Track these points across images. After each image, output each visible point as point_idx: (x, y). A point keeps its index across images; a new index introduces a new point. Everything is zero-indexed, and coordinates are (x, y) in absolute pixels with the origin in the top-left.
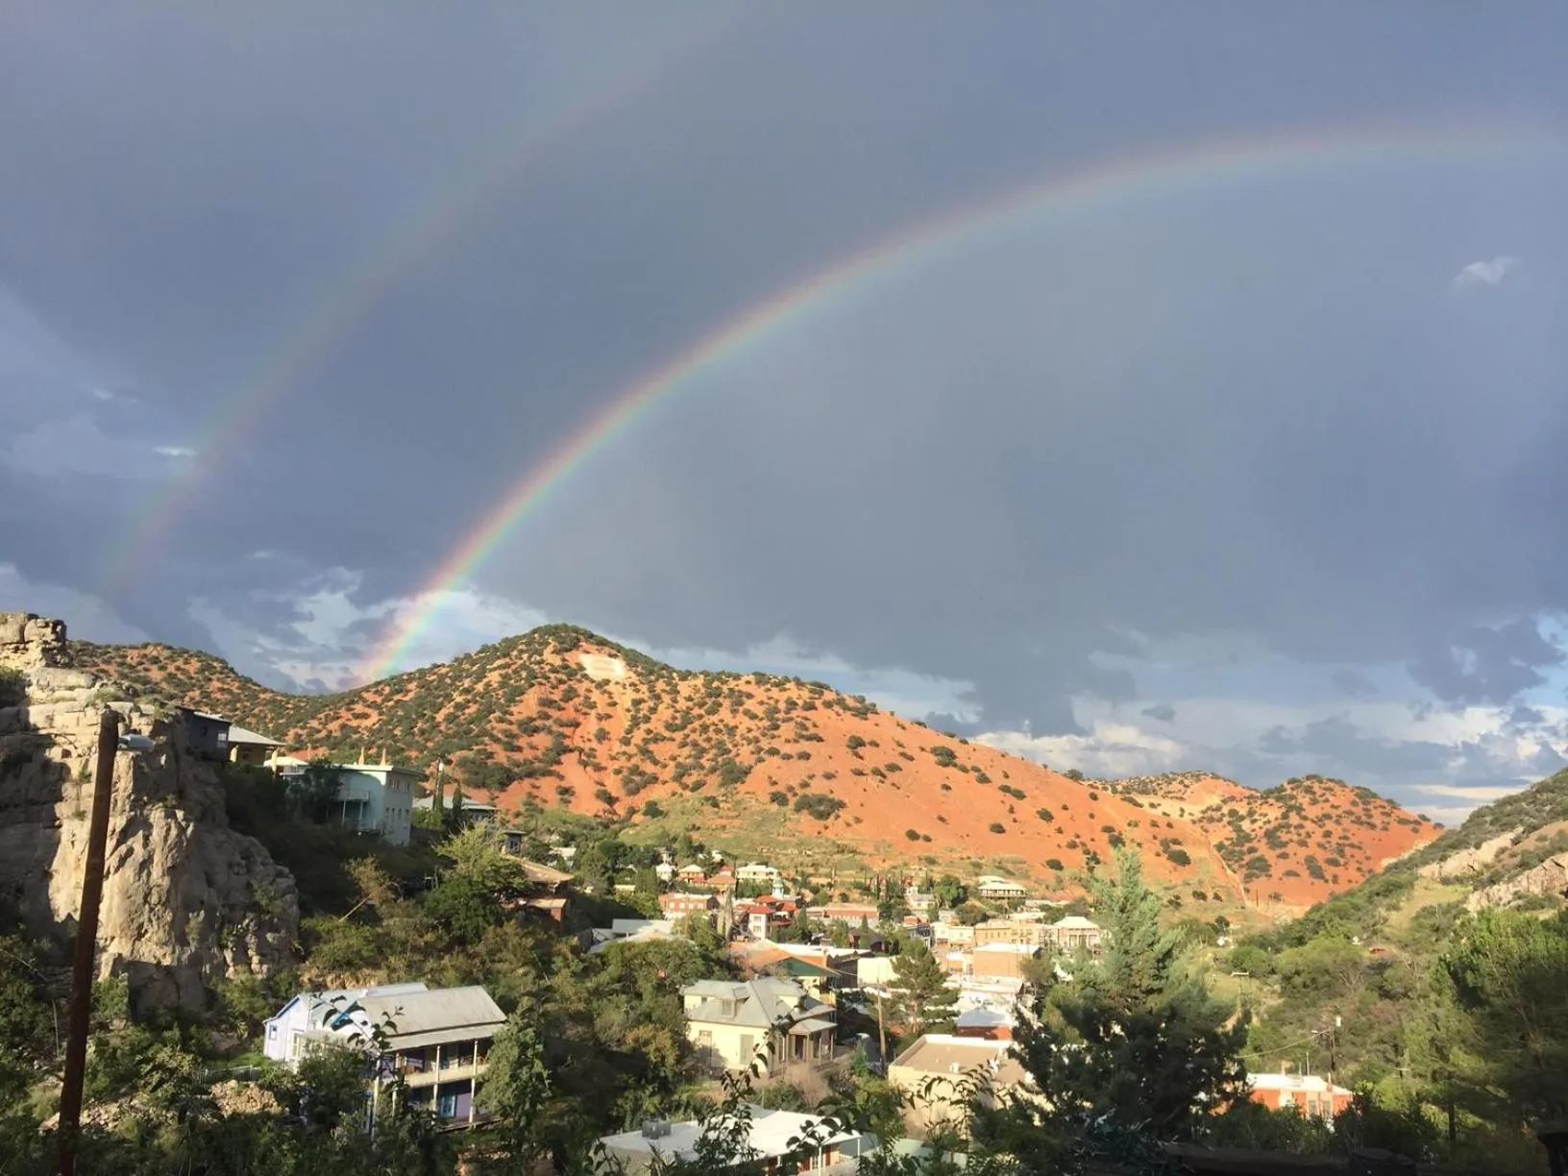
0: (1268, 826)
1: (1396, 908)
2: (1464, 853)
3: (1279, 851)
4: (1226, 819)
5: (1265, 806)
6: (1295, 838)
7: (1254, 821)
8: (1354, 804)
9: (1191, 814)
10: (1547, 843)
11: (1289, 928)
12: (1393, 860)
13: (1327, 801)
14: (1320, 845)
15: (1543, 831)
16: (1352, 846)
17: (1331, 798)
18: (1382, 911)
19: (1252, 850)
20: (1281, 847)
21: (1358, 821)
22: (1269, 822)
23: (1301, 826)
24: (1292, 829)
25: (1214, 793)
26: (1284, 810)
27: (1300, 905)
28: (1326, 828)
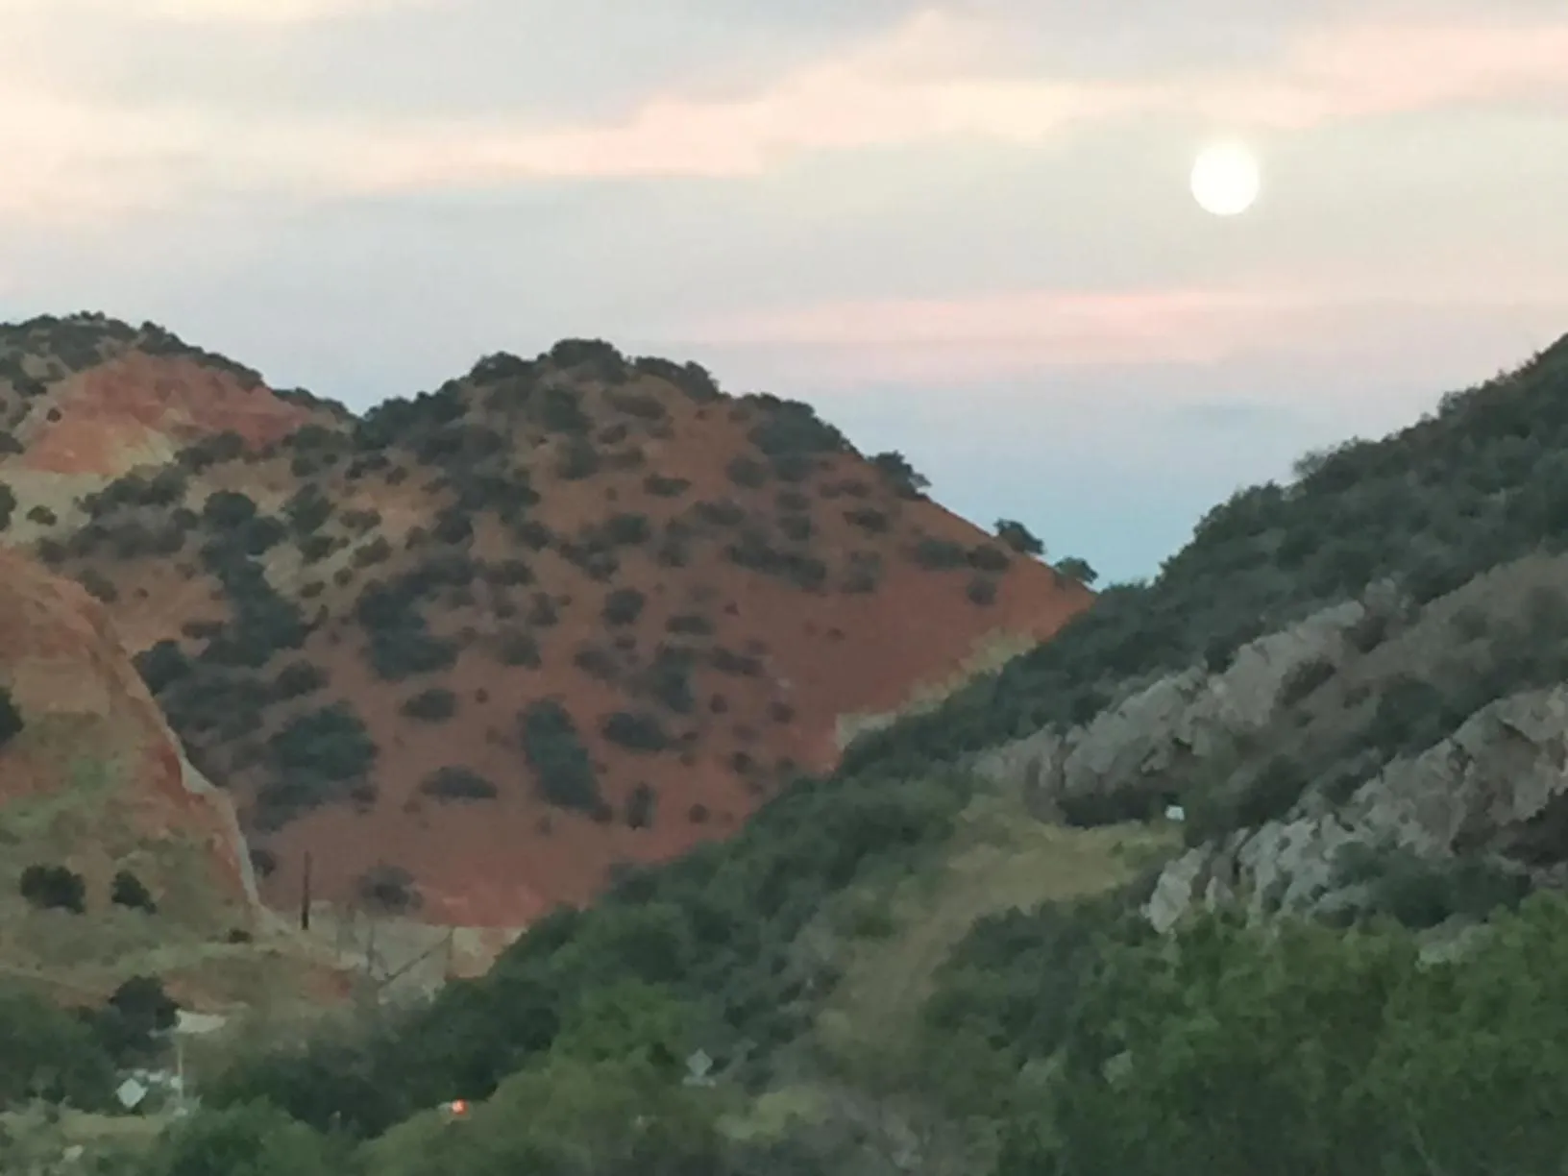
0: (373, 572)
1: (874, 927)
2: (1164, 686)
3: (414, 686)
4: (196, 539)
5: (373, 480)
6: (487, 623)
7: (317, 550)
8: (743, 474)
9: (41, 515)
10: (1481, 645)
11: (427, 1021)
12: (877, 722)
13: (635, 458)
14: (587, 660)
15: (1475, 590)
16: (725, 662)
17: (651, 448)
18: (818, 943)
19: (302, 681)
20: (420, 666)
21: (755, 556)
22: (378, 553)
23: (519, 574)
24: (479, 586)
25: (148, 417)
26: (448, 497)
27: (485, 921)
28: (621, 580)
